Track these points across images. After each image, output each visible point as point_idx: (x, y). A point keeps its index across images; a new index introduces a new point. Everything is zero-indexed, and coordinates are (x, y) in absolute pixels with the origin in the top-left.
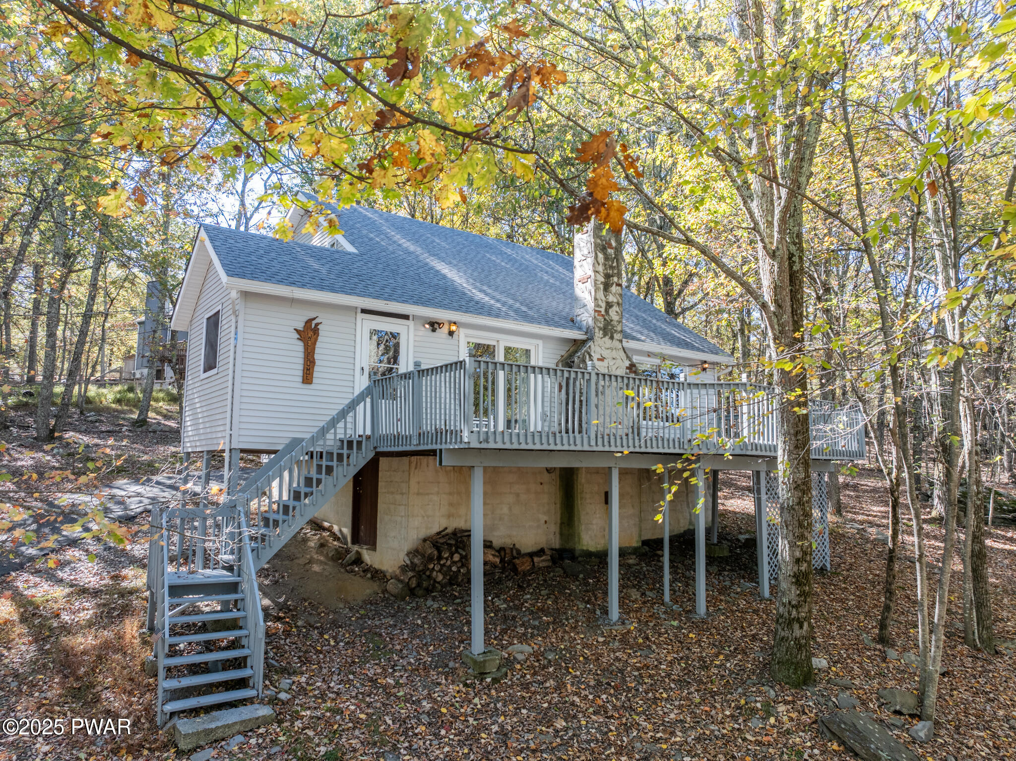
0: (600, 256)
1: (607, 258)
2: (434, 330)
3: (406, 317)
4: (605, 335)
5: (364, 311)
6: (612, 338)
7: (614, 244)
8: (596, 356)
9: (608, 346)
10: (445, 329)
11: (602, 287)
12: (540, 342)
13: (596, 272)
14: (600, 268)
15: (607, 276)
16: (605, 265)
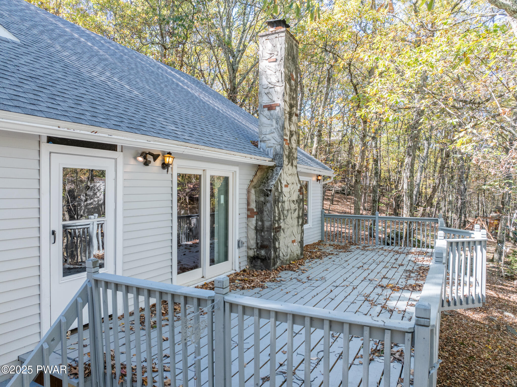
0: (288, 86)
1: (291, 90)
2: (146, 163)
3: (112, 147)
4: (289, 163)
5: (51, 140)
6: (292, 165)
7: (295, 76)
8: (284, 183)
9: (290, 172)
10: (159, 162)
11: (288, 115)
12: (236, 169)
13: (285, 101)
14: (287, 98)
15: (291, 106)
16: (290, 95)
